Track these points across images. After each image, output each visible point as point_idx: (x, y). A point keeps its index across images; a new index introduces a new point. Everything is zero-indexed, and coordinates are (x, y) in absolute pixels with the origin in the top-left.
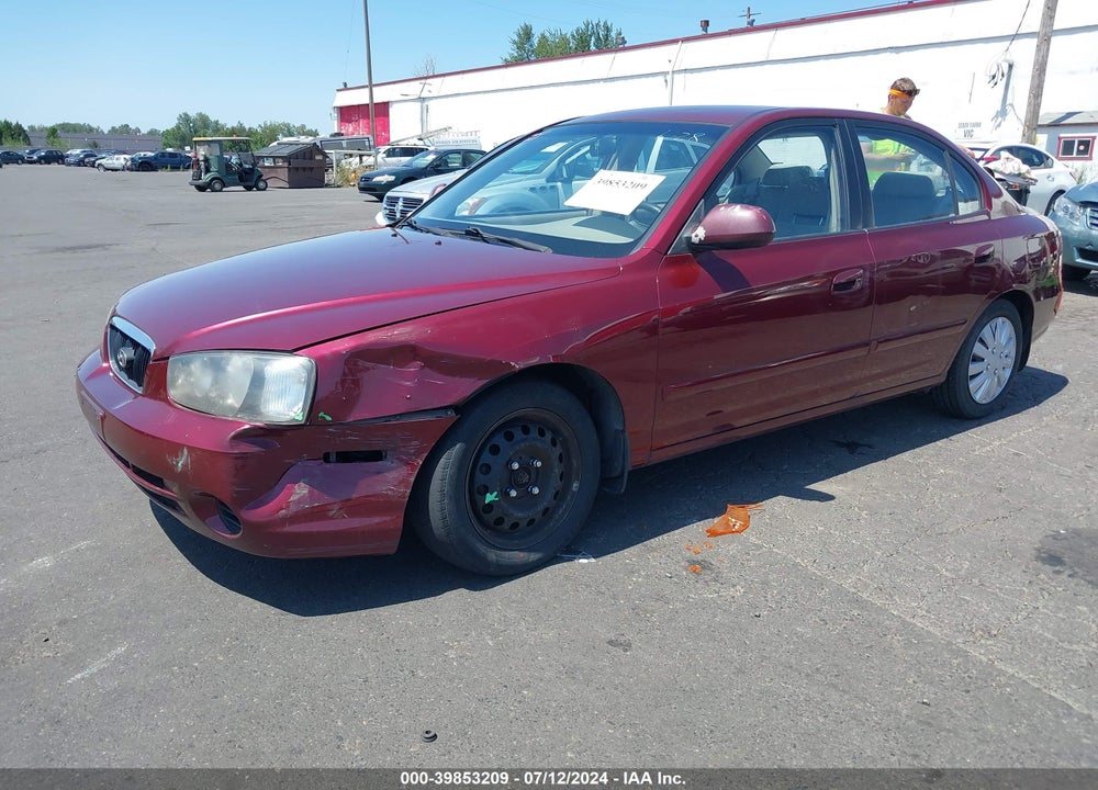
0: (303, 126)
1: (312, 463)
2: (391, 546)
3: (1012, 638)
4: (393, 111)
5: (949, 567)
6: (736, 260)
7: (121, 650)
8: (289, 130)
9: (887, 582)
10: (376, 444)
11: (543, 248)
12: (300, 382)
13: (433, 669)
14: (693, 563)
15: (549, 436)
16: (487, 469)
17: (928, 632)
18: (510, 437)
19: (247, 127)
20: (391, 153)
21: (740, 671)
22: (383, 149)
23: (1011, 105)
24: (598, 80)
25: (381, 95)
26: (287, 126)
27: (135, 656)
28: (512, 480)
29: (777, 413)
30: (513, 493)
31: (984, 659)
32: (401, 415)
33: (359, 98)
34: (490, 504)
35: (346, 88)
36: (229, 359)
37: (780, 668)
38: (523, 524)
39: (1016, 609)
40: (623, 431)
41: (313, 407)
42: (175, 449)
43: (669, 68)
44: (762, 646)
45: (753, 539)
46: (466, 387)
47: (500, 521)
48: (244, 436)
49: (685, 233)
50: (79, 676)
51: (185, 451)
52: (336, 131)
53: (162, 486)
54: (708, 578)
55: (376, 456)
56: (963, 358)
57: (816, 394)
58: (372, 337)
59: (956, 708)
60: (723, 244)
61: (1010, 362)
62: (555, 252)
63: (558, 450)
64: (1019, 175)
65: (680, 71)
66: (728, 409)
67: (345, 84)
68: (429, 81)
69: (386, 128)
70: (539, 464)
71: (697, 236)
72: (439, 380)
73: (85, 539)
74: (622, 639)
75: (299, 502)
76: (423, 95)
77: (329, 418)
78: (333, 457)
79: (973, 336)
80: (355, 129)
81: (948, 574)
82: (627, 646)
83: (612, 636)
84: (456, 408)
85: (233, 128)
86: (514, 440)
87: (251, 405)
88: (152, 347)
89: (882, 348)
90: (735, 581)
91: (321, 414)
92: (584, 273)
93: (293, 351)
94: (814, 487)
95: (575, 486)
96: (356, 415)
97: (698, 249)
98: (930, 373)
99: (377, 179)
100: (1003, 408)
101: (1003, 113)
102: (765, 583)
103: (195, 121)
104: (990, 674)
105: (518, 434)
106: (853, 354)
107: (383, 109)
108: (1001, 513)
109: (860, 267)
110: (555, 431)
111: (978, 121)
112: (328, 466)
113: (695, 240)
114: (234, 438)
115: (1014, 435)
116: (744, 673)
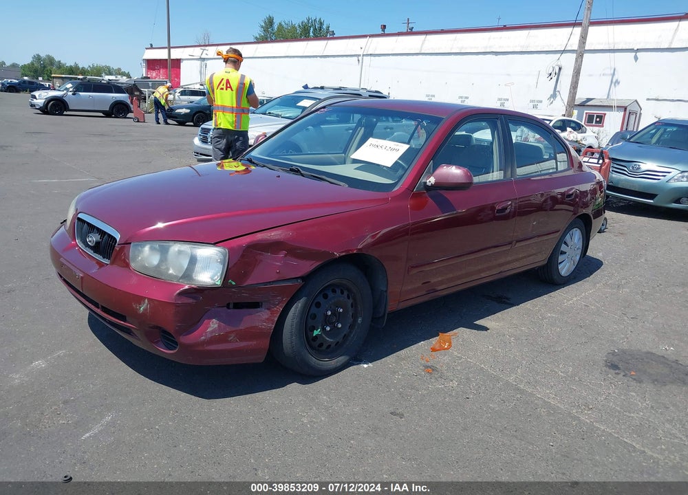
0: (119, 69)
1: (219, 309)
2: (261, 358)
3: (600, 410)
4: (183, 65)
5: (563, 370)
6: (449, 195)
7: (108, 418)
8: (109, 71)
9: (532, 379)
10: (256, 299)
11: (342, 183)
12: (218, 262)
13: (297, 429)
14: (427, 367)
15: (346, 293)
16: (314, 317)
17: (558, 407)
18: (325, 296)
19: (81, 67)
20: (183, 93)
21: (465, 429)
22: (179, 90)
23: (559, 91)
24: (316, 56)
25: (176, 54)
26: (108, 68)
27: (119, 422)
28: (327, 321)
29: (459, 282)
30: (328, 329)
31: (588, 421)
32: (273, 282)
33: (162, 54)
34: (316, 336)
35: (152, 47)
36: (170, 246)
37: (486, 427)
38: (333, 345)
39: (599, 394)
40: (386, 291)
41: (226, 277)
42: (140, 299)
43: (361, 53)
44: (473, 415)
45: (456, 353)
46: (308, 266)
47: (321, 345)
48: (185, 293)
49: (423, 180)
50: (88, 435)
51: (146, 300)
52: (144, 76)
53: (125, 321)
54: (436, 376)
55: (256, 305)
56: (556, 252)
57: (480, 271)
58: (260, 236)
59: (579, 448)
60: (443, 187)
61: (579, 251)
62: (349, 186)
63: (351, 301)
64: (577, 141)
65: (367, 55)
66: (433, 280)
67: (151, 45)
68: (207, 48)
69: (178, 75)
70: (341, 310)
71: (430, 182)
72: (294, 262)
73: (61, 350)
74: (398, 412)
75: (212, 332)
76: (203, 57)
77: (234, 283)
78: (231, 306)
79: (562, 241)
80: (157, 75)
81: (562, 374)
82: (401, 416)
83: (392, 409)
84: (302, 278)
85: (71, 66)
86: (329, 298)
87: (188, 275)
88: (118, 237)
89: (518, 245)
90: (452, 378)
91: (230, 281)
92: (371, 201)
93: (215, 244)
94: (477, 322)
95: (360, 320)
96: (249, 282)
97: (428, 188)
98: (540, 259)
99: (178, 111)
100: (575, 278)
101: (554, 96)
102: (468, 379)
103: (44, 60)
104: (592, 429)
105: (330, 294)
106: (505, 248)
107: (177, 63)
108: (584, 340)
109: (510, 200)
110: (349, 290)
111: (541, 99)
112: (229, 311)
113: (429, 184)
114: (179, 294)
115: (583, 294)
116: (467, 430)
